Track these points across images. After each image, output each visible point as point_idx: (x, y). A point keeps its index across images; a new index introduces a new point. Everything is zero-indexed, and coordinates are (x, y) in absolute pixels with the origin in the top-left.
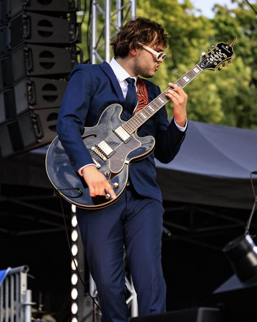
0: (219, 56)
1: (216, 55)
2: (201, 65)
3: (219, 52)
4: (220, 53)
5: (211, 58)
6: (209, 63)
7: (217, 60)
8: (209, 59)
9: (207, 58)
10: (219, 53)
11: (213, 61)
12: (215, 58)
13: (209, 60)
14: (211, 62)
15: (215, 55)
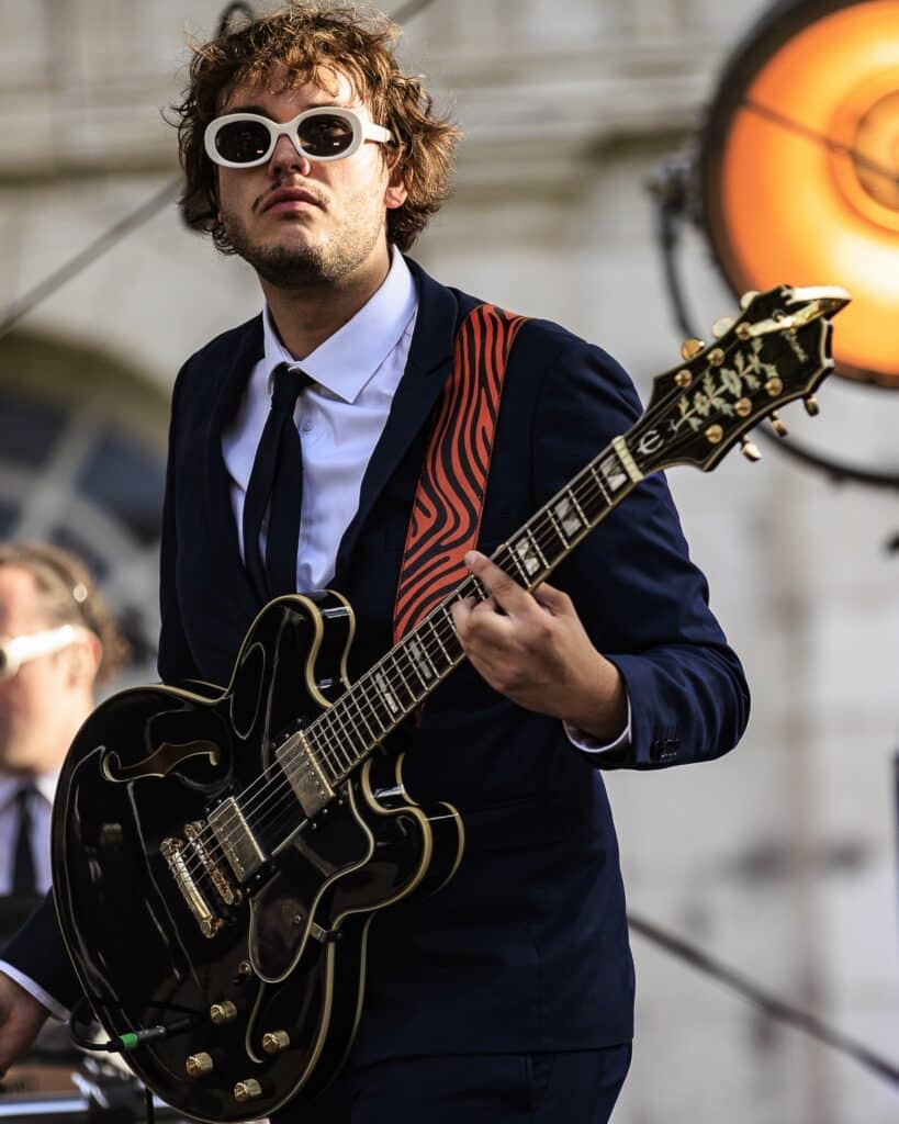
0: (743, 381)
1: (733, 373)
2: (640, 437)
3: (750, 358)
4: (755, 361)
5: (704, 393)
6: (687, 424)
7: (726, 408)
8: (690, 398)
9: (681, 389)
10: (747, 363)
11: (706, 413)
12: (721, 396)
13: (691, 406)
14: (695, 423)
15: (724, 373)
